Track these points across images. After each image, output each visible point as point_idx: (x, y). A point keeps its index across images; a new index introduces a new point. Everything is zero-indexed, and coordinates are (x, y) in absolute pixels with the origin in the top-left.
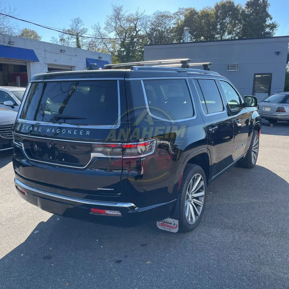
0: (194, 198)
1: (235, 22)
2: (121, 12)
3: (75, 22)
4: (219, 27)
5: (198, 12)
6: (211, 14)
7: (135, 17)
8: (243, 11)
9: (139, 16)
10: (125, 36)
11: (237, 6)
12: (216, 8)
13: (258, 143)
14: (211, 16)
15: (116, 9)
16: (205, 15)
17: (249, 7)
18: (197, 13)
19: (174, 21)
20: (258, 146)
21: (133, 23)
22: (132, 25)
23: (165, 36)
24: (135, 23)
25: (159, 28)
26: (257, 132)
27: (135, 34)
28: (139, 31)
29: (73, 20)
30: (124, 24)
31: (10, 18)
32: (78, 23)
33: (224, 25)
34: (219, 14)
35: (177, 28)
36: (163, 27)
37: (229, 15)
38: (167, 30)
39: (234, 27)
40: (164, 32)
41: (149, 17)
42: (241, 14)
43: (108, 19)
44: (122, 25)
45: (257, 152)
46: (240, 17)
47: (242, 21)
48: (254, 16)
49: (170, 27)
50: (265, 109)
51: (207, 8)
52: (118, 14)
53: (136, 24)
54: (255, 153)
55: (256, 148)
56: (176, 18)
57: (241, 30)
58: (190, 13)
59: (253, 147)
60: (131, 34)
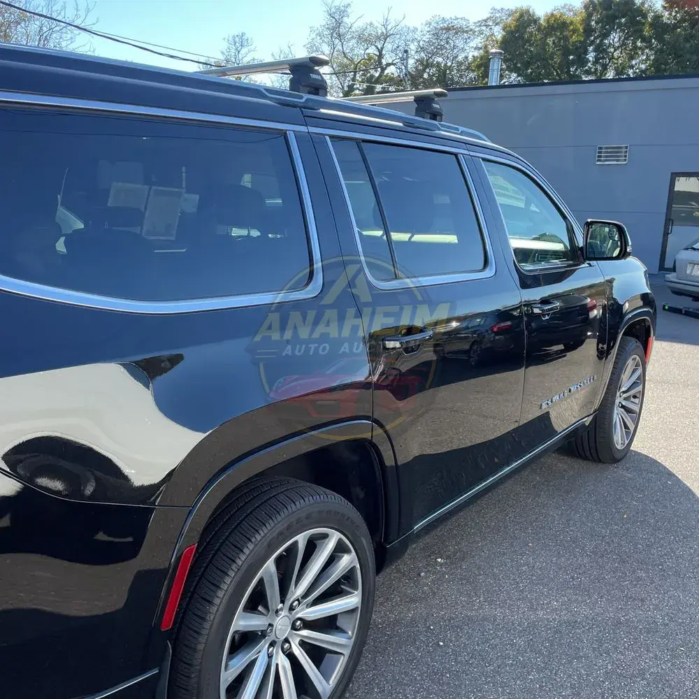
0: (308, 625)
1: (634, 43)
2: (345, 19)
3: (235, 43)
4: (591, 56)
5: (539, 19)
6: (571, 23)
7: (380, 32)
8: (658, 17)
9: (389, 28)
10: (354, 79)
11: (643, 4)
12: (586, 7)
13: (642, 380)
14: (571, 27)
15: (333, 10)
16: (557, 25)
17: (671, 7)
18: (536, 21)
19: (477, 41)
20: (640, 388)
21: (373, 47)
22: (372, 50)
23: (452, 79)
24: (379, 47)
25: (440, 60)
26: (639, 344)
27: (377, 75)
28: (388, 65)
29: (231, 39)
30: (352, 50)
31: (77, 31)
32: (242, 45)
33: (605, 51)
34: (593, 23)
35: (481, 58)
36: (449, 56)
37: (620, 25)
38: (460, 64)
39: (632, 58)
40: (450, 68)
41: (415, 30)
42: (651, 25)
43: (313, 36)
44: (348, 51)
45: (636, 408)
46: (647, 31)
47: (653, 41)
48: (685, 30)
49: (466, 57)
50: (692, 270)
51: (564, 7)
52: (339, 23)
53: (382, 49)
54: (628, 411)
55: (635, 397)
56: (482, 34)
57: (651, 66)
58: (518, 20)
59: (624, 392)
60: (369, 75)
